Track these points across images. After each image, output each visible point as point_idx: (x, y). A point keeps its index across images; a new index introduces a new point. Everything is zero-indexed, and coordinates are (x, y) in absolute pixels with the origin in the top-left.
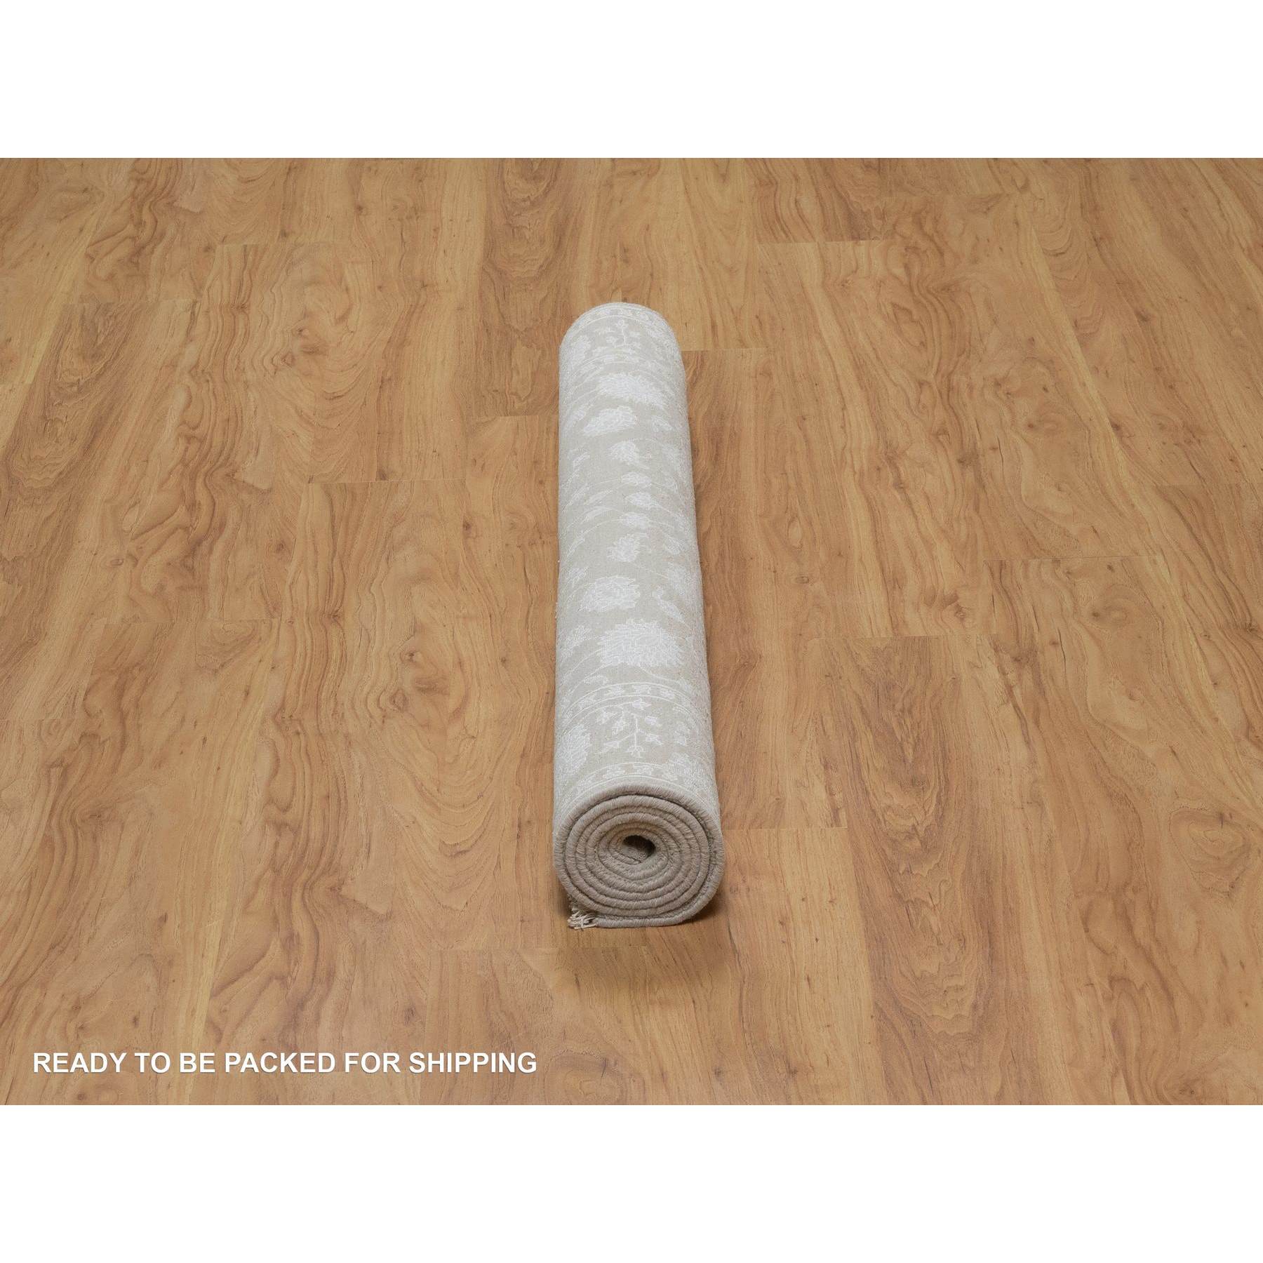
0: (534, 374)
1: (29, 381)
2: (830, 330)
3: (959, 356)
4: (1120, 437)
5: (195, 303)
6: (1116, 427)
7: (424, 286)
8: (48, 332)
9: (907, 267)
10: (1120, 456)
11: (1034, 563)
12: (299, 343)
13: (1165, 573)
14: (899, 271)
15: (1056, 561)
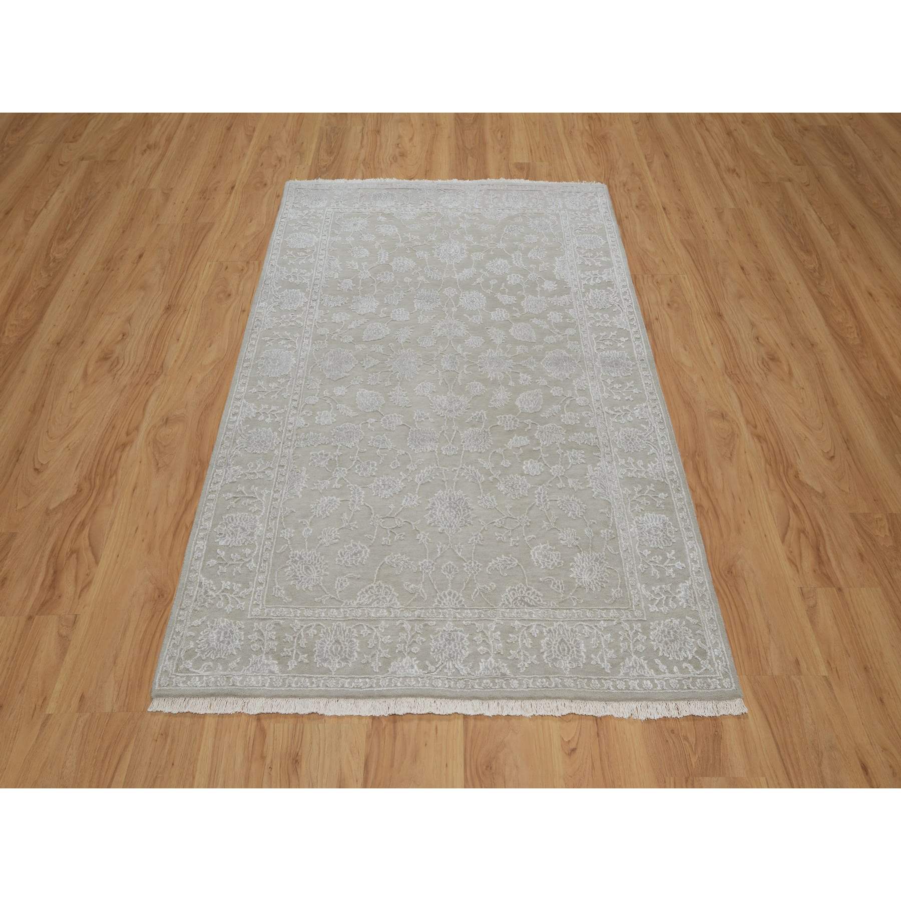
0: (475, 171)
1: (310, 164)
2: (569, 156)
3: (610, 170)
4: (666, 213)
5: (363, 128)
6: (664, 209)
7: (437, 125)
8: (315, 140)
9: (590, 126)
10: (667, 223)
11: (645, 276)
12: (398, 150)
13: (688, 283)
14: (587, 128)
15: (653, 276)
